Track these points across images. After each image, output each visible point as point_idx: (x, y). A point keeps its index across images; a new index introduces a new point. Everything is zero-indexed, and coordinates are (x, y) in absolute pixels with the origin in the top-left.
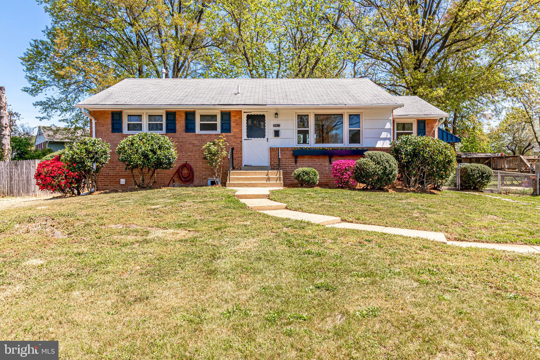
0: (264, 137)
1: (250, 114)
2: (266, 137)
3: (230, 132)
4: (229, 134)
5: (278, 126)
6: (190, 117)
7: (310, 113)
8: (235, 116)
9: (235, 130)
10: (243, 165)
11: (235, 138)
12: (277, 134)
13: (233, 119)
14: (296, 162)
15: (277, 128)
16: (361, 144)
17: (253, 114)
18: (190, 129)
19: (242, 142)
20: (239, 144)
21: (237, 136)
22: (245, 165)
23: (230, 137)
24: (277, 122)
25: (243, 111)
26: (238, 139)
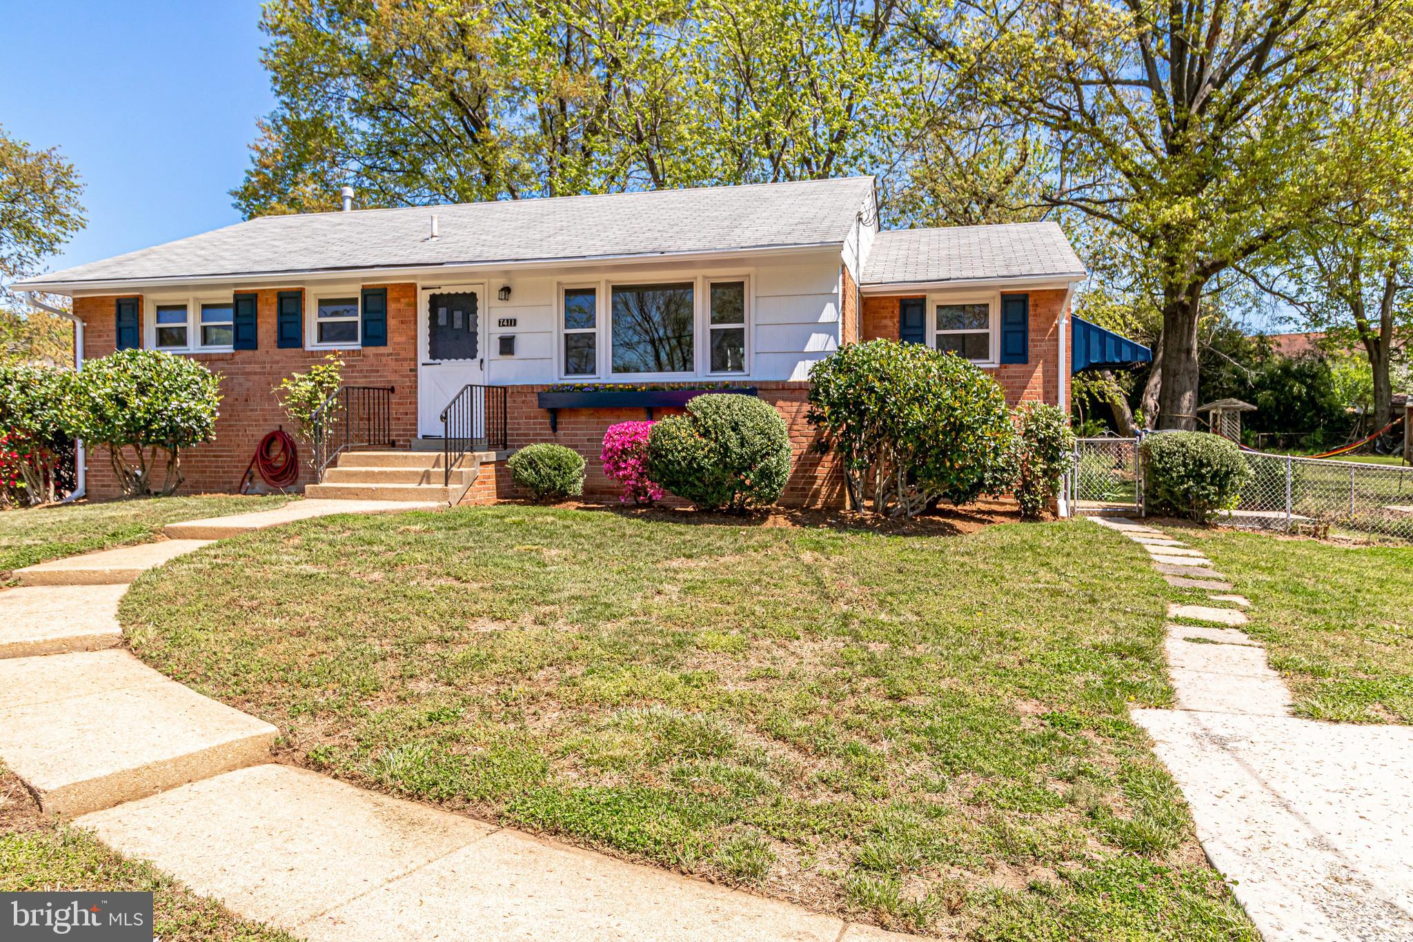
0: (473, 357)
1: (437, 292)
2: (479, 356)
3: (385, 344)
4: (381, 350)
5: (512, 322)
6: (289, 307)
7: (599, 282)
8: (397, 300)
9: (398, 339)
10: (420, 436)
11: (396, 360)
12: (507, 346)
13: (392, 307)
14: (554, 428)
15: (508, 331)
16: (746, 372)
17: (445, 291)
18: (289, 339)
19: (415, 370)
20: (407, 376)
21: (403, 354)
22: (424, 437)
23: (384, 359)
24: (508, 314)
25: (420, 284)
26: (405, 364)
